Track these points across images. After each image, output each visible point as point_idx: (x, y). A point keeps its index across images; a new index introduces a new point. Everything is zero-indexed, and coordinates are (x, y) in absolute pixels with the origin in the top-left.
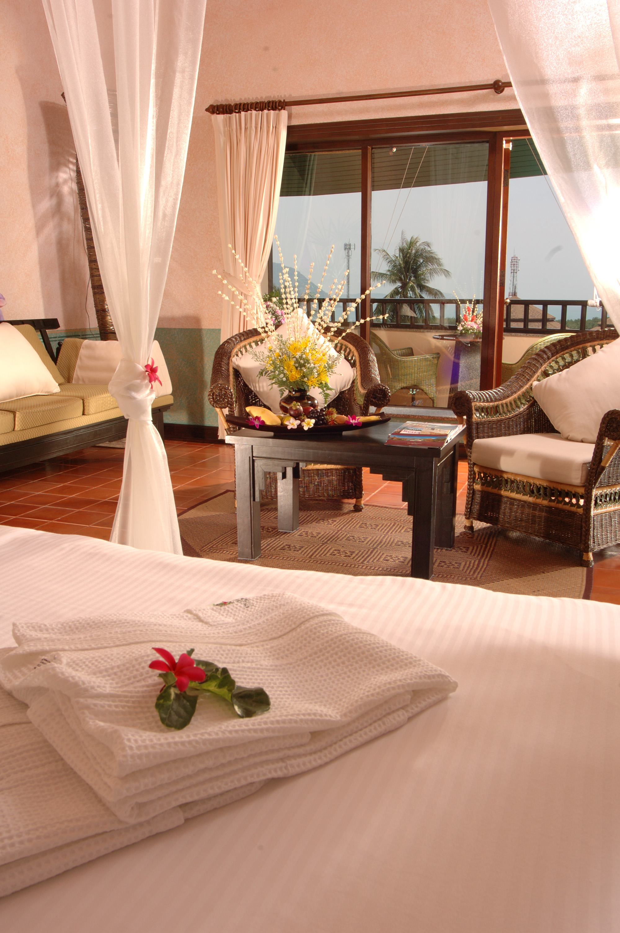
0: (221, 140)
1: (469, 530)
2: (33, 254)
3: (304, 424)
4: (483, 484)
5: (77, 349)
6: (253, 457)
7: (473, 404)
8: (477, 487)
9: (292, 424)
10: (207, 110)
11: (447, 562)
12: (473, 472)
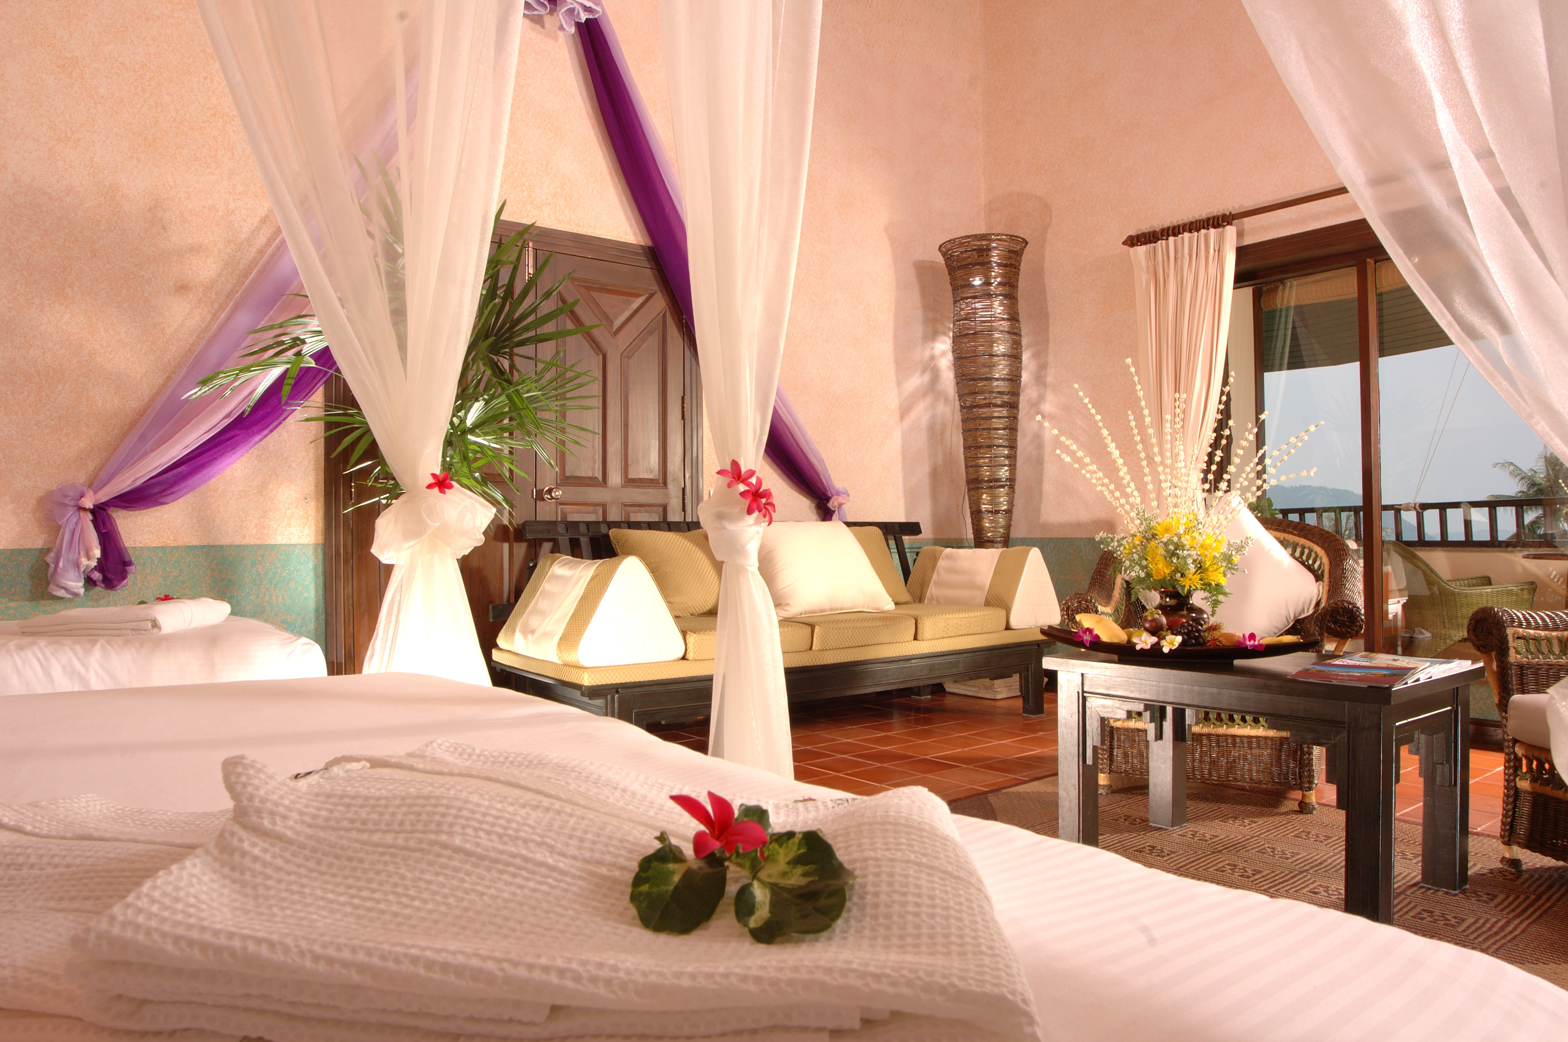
0: (1143, 278)
1: (1510, 866)
2: (895, 441)
3: (1163, 643)
4: (1533, 780)
5: (935, 559)
6: (1083, 692)
7: (1509, 631)
8: (1524, 785)
9: (1144, 641)
10: (1124, 243)
11: (1437, 912)
12: (1512, 757)
